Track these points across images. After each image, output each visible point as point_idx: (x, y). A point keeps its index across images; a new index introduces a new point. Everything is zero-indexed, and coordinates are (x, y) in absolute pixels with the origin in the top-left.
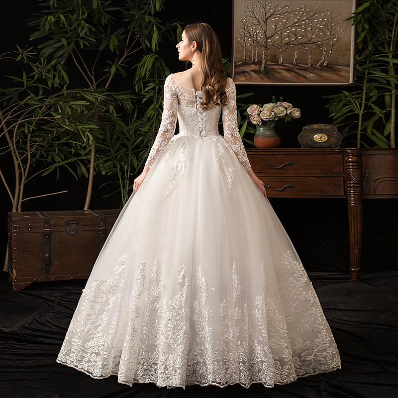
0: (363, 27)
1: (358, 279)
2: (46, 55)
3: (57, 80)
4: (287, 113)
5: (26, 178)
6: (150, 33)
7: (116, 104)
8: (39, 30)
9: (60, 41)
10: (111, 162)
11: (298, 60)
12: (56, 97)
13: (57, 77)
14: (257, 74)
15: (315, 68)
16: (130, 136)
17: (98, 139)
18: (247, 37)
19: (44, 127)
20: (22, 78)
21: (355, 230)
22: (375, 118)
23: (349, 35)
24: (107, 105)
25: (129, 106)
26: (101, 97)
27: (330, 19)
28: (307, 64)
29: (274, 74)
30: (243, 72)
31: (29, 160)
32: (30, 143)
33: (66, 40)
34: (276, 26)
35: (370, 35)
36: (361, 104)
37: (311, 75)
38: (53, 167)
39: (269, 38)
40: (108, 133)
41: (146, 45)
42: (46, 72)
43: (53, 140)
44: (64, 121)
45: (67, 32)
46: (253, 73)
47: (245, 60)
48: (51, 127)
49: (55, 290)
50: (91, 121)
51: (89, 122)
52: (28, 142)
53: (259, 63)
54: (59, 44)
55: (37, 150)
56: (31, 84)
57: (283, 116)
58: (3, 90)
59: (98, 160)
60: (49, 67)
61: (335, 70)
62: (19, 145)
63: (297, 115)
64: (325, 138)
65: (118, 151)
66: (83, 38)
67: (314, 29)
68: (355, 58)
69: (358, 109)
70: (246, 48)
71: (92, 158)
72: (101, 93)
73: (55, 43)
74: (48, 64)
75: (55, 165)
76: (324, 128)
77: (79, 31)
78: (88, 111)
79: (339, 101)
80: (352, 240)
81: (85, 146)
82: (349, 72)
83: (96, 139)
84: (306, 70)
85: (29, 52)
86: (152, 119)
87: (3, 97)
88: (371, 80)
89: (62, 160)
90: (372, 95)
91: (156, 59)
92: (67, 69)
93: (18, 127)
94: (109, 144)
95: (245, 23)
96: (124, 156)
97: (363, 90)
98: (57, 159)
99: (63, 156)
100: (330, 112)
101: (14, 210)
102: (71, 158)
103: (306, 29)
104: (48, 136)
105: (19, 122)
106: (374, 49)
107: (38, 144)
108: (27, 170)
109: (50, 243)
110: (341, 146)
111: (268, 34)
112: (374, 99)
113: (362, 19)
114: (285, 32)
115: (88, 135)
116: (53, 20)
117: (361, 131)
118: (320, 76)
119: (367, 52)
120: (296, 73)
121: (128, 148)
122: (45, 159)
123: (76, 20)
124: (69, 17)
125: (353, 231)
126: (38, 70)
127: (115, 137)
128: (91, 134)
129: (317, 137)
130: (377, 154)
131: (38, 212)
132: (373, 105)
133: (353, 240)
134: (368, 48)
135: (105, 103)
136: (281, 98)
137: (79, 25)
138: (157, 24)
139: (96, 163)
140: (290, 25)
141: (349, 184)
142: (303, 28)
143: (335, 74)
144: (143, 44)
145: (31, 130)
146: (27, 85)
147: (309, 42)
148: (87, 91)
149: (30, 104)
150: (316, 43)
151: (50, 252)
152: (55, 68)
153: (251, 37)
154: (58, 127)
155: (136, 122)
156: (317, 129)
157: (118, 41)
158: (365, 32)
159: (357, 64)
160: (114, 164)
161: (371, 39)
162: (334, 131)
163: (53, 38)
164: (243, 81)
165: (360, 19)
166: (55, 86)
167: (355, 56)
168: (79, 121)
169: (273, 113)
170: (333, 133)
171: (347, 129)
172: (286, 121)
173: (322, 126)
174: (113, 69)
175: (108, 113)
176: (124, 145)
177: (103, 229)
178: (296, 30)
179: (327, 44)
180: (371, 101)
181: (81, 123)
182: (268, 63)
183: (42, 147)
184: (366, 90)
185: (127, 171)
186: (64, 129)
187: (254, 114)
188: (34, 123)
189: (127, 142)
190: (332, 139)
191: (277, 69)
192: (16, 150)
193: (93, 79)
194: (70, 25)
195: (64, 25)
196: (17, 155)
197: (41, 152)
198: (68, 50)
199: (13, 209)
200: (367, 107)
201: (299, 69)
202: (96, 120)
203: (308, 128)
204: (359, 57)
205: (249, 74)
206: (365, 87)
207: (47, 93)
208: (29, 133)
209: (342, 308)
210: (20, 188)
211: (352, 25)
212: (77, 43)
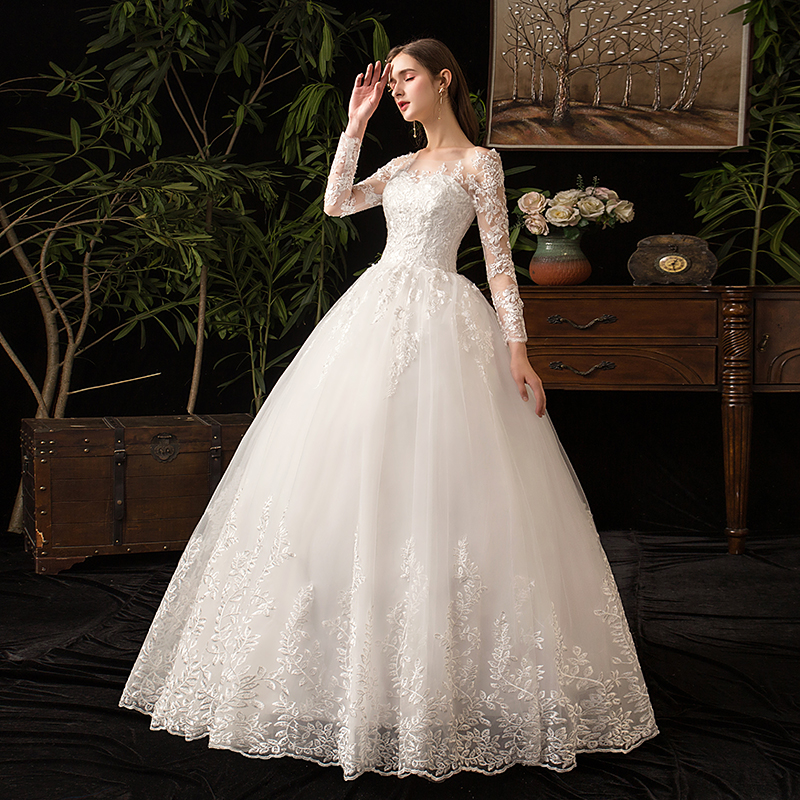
0: (767, 27)
1: (744, 551)
2: (121, 84)
3: (141, 137)
4: (605, 212)
5: (80, 345)
6: (316, 39)
7: (245, 190)
8: (107, 32)
9: (145, 55)
10: (236, 312)
11: (633, 98)
12: (139, 173)
13: (140, 130)
14: (543, 127)
15: (667, 115)
16: (270, 254)
17: (212, 262)
18: (521, 47)
19: (116, 237)
20: (68, 133)
21: (735, 452)
22: (788, 221)
23: (736, 44)
24: (229, 191)
25: (268, 194)
26: (218, 175)
27: (699, 9)
28: (651, 106)
29: (584, 127)
30: (514, 124)
31: (88, 307)
32: (90, 271)
33: (157, 52)
34: (588, 25)
35: (781, 45)
36: (759, 191)
37: (658, 130)
38: (134, 321)
39: (573, 50)
40: (231, 251)
41: (309, 65)
42: (120, 120)
43: (133, 265)
44: (152, 225)
45: (157, 37)
46: (535, 125)
47: (516, 96)
48: (130, 238)
49: (133, 572)
50: (200, 227)
51: (196, 228)
52: (85, 270)
53: (548, 103)
54: (143, 63)
55: (106, 286)
56: (93, 144)
57: (597, 218)
58: (6, 159)
59: (213, 306)
60: (125, 109)
61: (707, 119)
62: (59, 274)
63: (627, 215)
64: (682, 264)
65: (247, 288)
66: (186, 49)
67: (666, 31)
68: (748, 94)
69: (753, 200)
70: (519, 70)
71: (202, 303)
72: (217, 165)
73: (137, 60)
74: (123, 103)
75: (137, 317)
76: (681, 242)
77: (180, 34)
78: (196, 204)
79: (715, 184)
80: (729, 472)
81: (189, 278)
82: (737, 123)
83: (209, 262)
84: (648, 118)
85: (86, 77)
86: (318, 220)
87: (10, 173)
88: (781, 140)
89: (148, 306)
90: (783, 170)
91: (329, 92)
92: (158, 115)
93: (54, 238)
94: (233, 274)
95: (517, 18)
96: (259, 298)
97: (764, 161)
98: (141, 304)
99: (150, 298)
100: (697, 207)
101: (41, 415)
102: (166, 302)
103: (649, 32)
104: (124, 256)
105: (57, 228)
106: (788, 74)
107: (107, 274)
108: (82, 328)
109: (125, 477)
110: (714, 282)
111: (573, 41)
112: (786, 180)
113: (765, 10)
114: (606, 37)
115: (194, 256)
116: (133, 10)
117: (759, 248)
118: (678, 131)
119: (773, 81)
120: (629, 125)
121: (265, 283)
122: (120, 306)
123: (174, 11)
124: (163, 6)
125: (731, 455)
126: (107, 116)
127: (242, 260)
128: (199, 252)
129: (666, 263)
130: (789, 300)
131: (104, 419)
132: (783, 194)
133: (732, 473)
134: (775, 72)
135: (225, 187)
136: (595, 178)
137: (179, 21)
138: (330, 19)
139: (209, 314)
140: (616, 22)
141: (726, 361)
142: (643, 29)
143: (707, 127)
144: (302, 61)
145: (91, 245)
146: (81, 147)
147: (655, 59)
148: (192, 162)
149: (88, 191)
150: (671, 62)
151: (125, 495)
152: (136, 111)
153: (530, 47)
154: (141, 237)
155: (283, 224)
156: (667, 245)
157: (250, 55)
158: (769, 38)
159: (752, 105)
160: (241, 316)
161: (783, 53)
162: (702, 249)
163: (133, 50)
164: (514, 142)
165: (761, 9)
166: (138, 149)
167: (748, 87)
168: (179, 226)
169: (577, 212)
170: (700, 255)
171: (730, 243)
172: (605, 227)
173: (677, 239)
174: (240, 115)
175: (231, 207)
176: (259, 276)
177: (217, 450)
178: (629, 33)
179: (691, 63)
180: (779, 184)
181: (182, 231)
182: (572, 103)
183: (114, 279)
184: (771, 161)
185: (264, 329)
186: (152, 242)
187: (533, 212)
188: (99, 230)
189: (263, 269)
190: (697, 267)
191: (589, 115)
192: (47, 285)
193: (205, 136)
194: (164, 22)
195: (152, 20)
196: (52, 296)
197: (112, 290)
198: (158, 74)
199: (39, 411)
200: (772, 198)
201: (633, 116)
202: (208, 224)
203: (649, 243)
204: (758, 90)
205: (528, 126)
206: (768, 155)
207: (123, 167)
208: (88, 249)
209: (710, 613)
210: (60, 368)
211: (744, 24)
212: (176, 59)
